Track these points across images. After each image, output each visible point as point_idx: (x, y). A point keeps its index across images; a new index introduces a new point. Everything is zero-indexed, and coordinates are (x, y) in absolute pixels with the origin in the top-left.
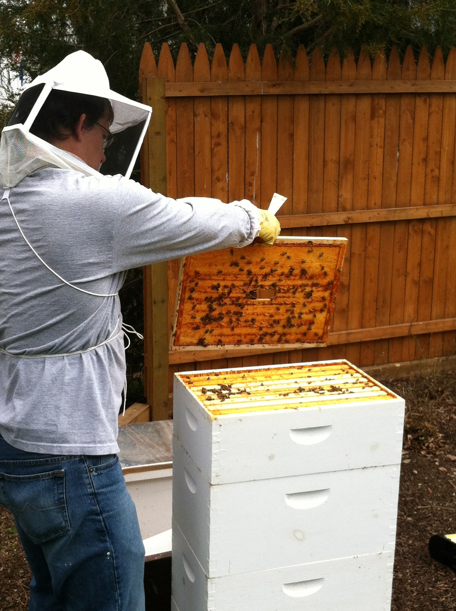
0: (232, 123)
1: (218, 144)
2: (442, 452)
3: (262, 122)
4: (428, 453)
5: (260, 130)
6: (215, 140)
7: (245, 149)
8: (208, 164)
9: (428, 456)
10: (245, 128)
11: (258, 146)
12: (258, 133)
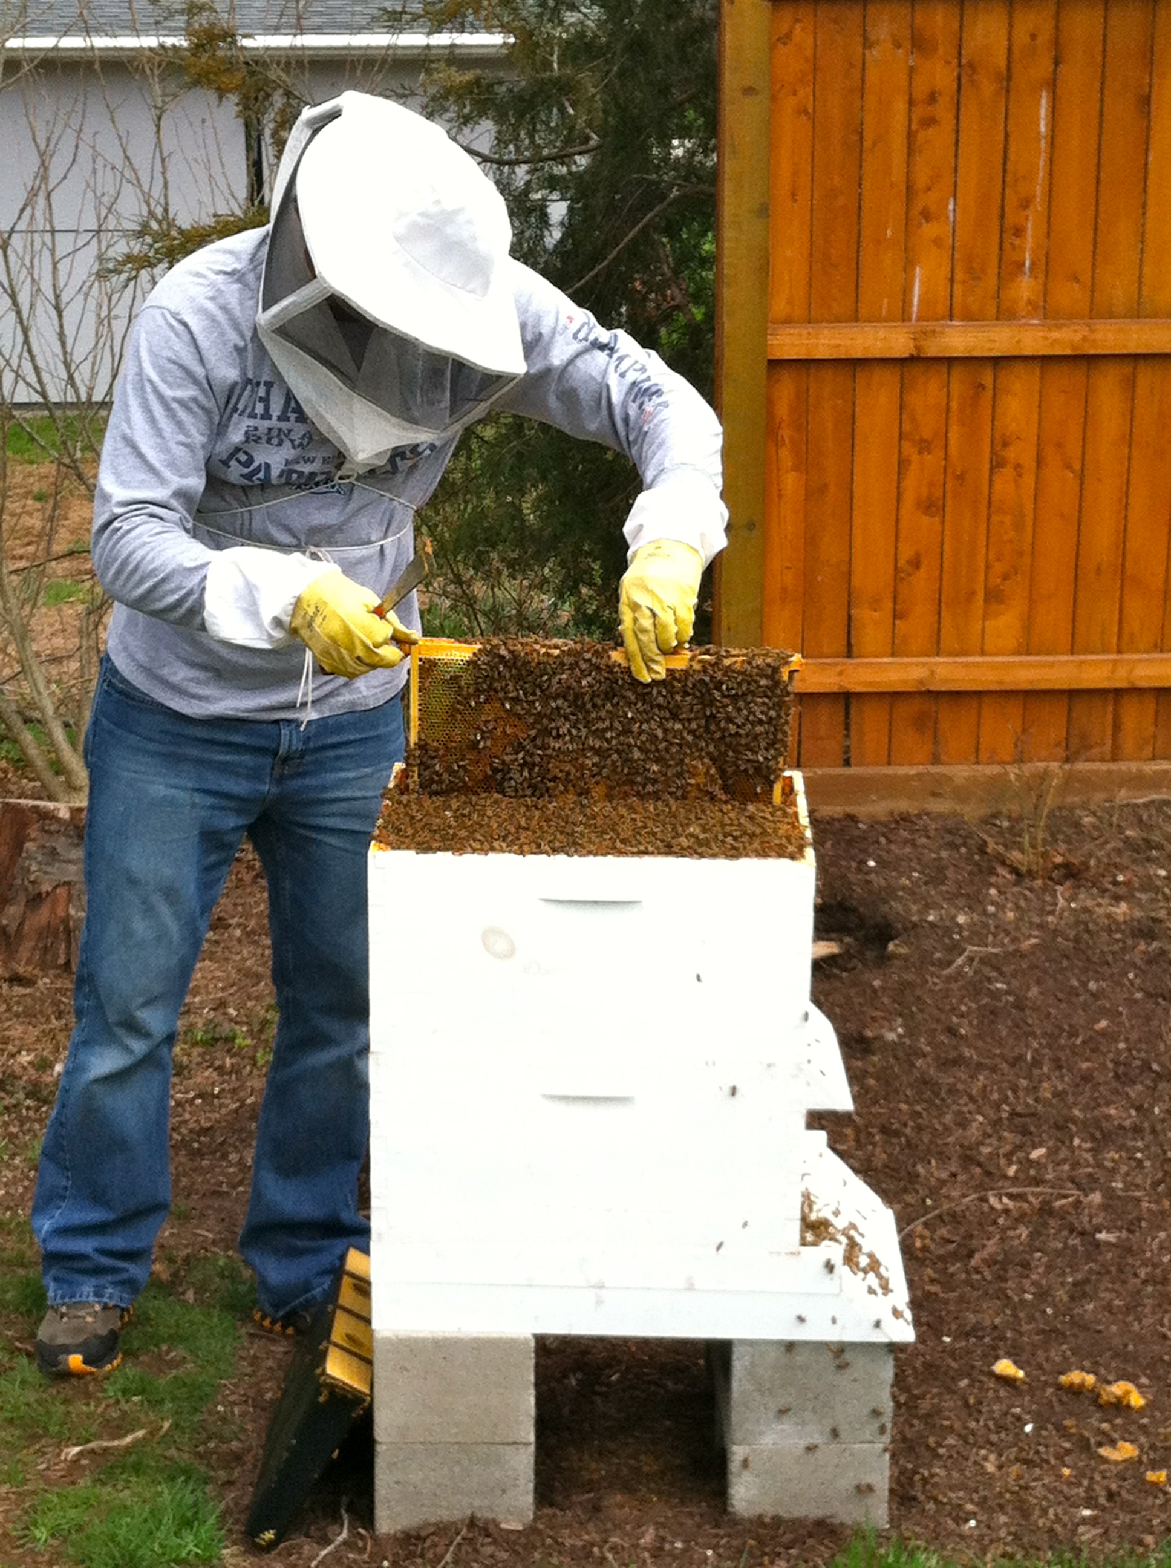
0: (972, 66)
1: (930, 122)
3: (1057, 62)
5: (1053, 85)
6: (919, 112)
7: (1007, 136)
8: (898, 174)
10: (1009, 78)
11: (1043, 128)
12: (1044, 94)
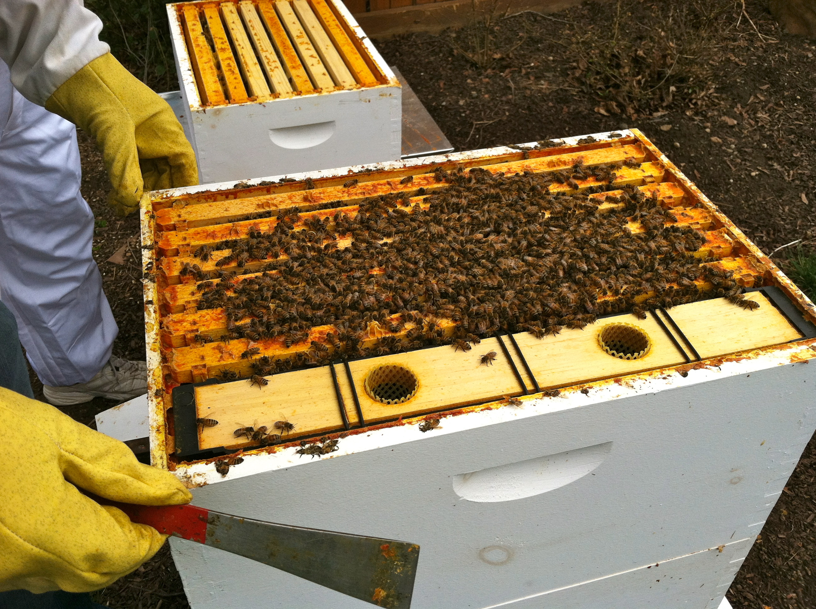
2: (716, 113)
4: (696, 114)
9: (696, 118)
